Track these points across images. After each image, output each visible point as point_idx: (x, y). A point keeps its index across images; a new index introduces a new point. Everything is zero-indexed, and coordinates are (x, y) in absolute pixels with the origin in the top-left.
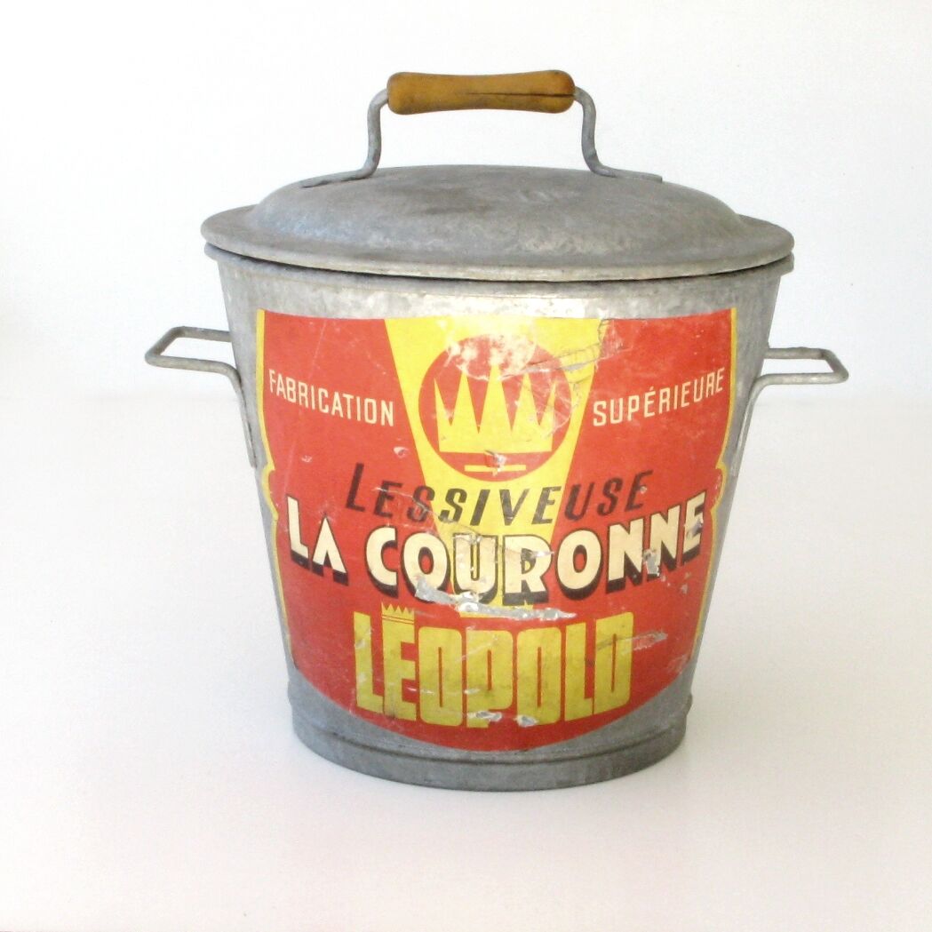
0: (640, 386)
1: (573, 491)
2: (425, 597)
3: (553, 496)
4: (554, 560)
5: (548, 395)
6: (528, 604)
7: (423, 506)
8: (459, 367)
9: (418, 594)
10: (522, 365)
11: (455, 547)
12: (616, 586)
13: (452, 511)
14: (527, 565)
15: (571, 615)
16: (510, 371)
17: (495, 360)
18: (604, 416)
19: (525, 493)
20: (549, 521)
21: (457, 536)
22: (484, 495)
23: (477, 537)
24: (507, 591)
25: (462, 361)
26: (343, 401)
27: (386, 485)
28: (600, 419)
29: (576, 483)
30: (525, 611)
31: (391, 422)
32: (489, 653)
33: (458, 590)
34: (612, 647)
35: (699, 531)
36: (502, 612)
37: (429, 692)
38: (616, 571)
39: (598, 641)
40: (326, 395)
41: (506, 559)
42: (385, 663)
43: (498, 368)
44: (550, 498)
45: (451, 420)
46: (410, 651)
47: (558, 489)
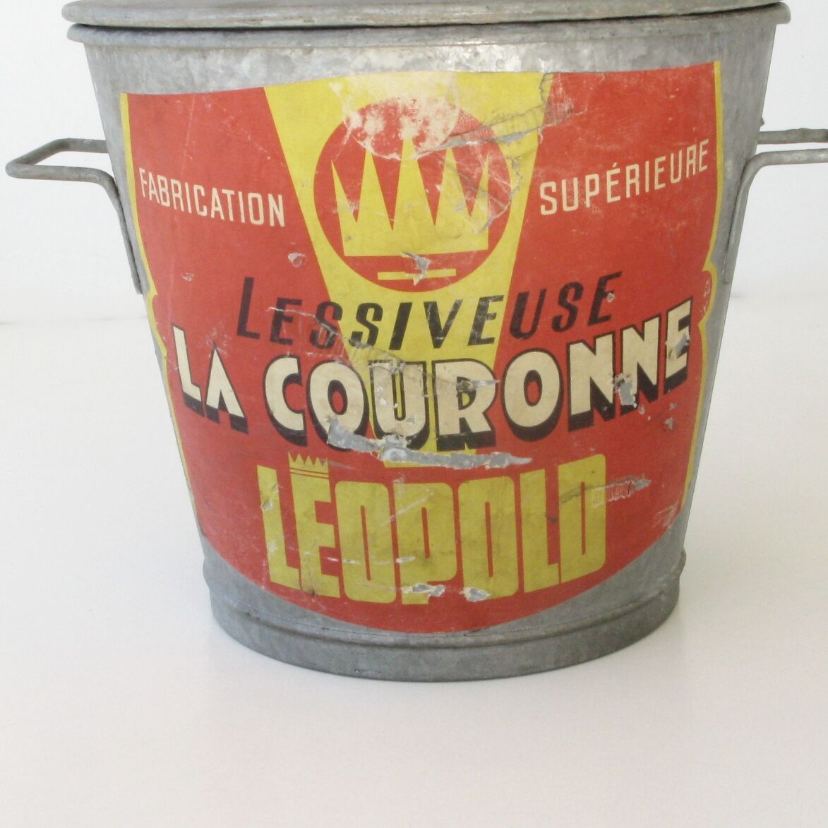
0: (600, 162)
1: (519, 301)
2: (341, 444)
3: (493, 307)
4: (500, 390)
5: (480, 175)
6: (470, 447)
7: (328, 328)
8: (361, 144)
9: (331, 440)
10: (442, 137)
11: (372, 378)
12: (582, 421)
13: (366, 332)
14: (466, 399)
15: (526, 461)
16: (428, 146)
17: (408, 132)
18: (554, 201)
19: (457, 306)
20: (490, 341)
21: (374, 365)
22: (405, 310)
23: (399, 365)
24: (442, 432)
25: (365, 136)
26: (223, 198)
27: (281, 303)
28: (549, 206)
29: (523, 290)
30: (466, 457)
31: (282, 223)
32: (424, 511)
33: (380, 434)
34: (580, 497)
35: (685, 350)
36: (437, 460)
37: (353, 562)
38: (580, 403)
39: (562, 491)
40: (203, 193)
41: (438, 392)
42: (298, 528)
43: (411, 143)
44: (490, 311)
45: (356, 214)
46: (326, 512)
47: (500, 298)
